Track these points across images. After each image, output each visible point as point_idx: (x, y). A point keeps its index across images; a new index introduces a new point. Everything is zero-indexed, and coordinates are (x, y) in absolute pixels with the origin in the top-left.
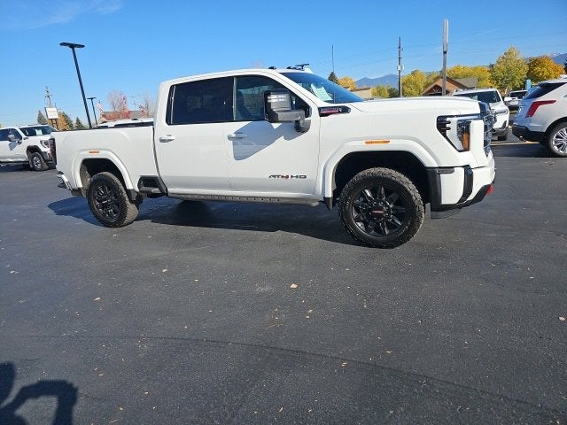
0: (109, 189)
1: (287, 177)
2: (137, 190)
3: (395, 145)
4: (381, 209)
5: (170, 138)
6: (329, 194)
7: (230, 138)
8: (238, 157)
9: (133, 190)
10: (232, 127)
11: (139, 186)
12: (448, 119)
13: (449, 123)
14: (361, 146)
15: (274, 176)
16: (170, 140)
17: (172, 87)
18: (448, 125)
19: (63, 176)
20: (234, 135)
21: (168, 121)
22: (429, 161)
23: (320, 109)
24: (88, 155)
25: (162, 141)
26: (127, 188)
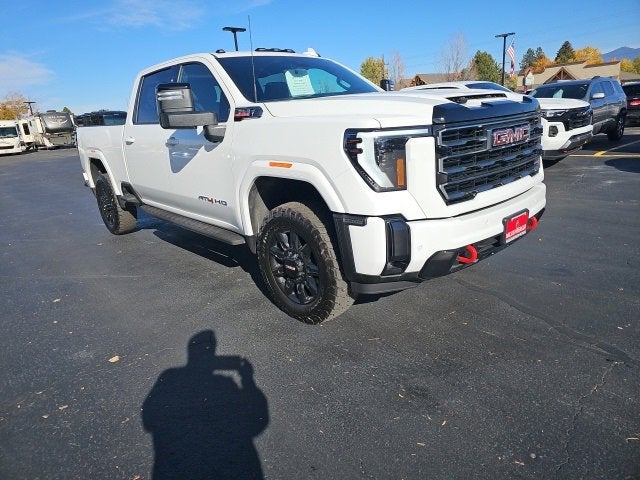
1: (212, 201)
2: (123, 196)
3: (296, 171)
4: (294, 265)
5: (132, 140)
6: (250, 231)
7: (166, 144)
9: (120, 196)
11: (123, 193)
12: (360, 135)
13: (360, 141)
14: (266, 169)
15: (202, 198)
16: (131, 143)
17: (141, 79)
18: (359, 146)
20: (169, 142)
21: (135, 118)
22: (336, 205)
23: (236, 111)
24: (91, 155)
25: (127, 143)
26: (117, 194)
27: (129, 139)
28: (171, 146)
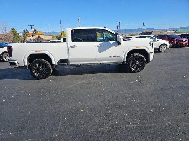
0: (43, 65)
1: (114, 56)
2: (57, 64)
3: (142, 48)
4: (138, 63)
6: (125, 60)
7: (97, 46)
8: (100, 52)
9: (55, 64)
10: (98, 43)
11: (58, 63)
14: (134, 48)
15: (111, 57)
16: (75, 47)
17: (72, 30)
19: (15, 62)
20: (100, 45)
21: (73, 41)
22: (148, 51)
23: (123, 39)
24: (34, 52)
25: (71, 47)
26: (53, 64)
27: (73, 46)
28: (100, 47)
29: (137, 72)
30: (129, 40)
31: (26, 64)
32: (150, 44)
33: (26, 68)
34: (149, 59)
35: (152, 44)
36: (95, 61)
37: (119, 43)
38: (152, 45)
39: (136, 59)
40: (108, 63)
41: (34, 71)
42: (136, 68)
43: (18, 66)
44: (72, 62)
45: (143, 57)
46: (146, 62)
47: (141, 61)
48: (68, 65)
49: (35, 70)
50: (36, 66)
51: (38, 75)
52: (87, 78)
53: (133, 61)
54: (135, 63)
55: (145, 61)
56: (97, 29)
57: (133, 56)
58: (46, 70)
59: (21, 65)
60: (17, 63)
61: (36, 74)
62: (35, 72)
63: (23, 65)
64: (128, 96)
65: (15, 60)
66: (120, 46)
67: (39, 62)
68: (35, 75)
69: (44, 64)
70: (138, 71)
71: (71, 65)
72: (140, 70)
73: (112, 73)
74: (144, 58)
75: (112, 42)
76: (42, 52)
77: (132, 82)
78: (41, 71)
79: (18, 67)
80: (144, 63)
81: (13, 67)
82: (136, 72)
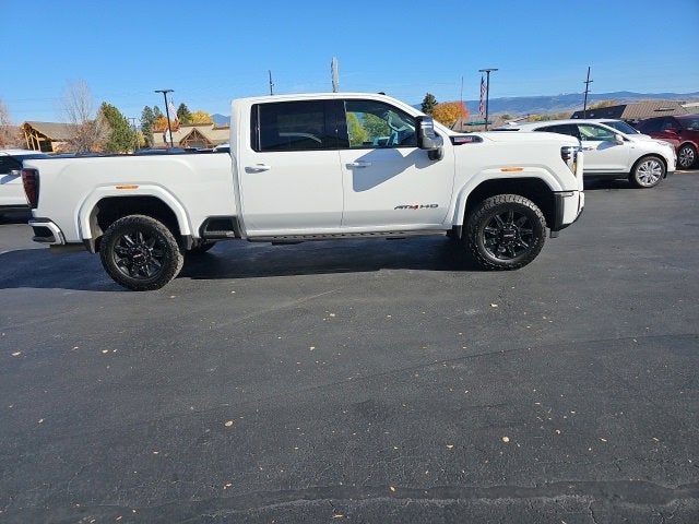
0: (145, 238)
1: (417, 207)
5: (262, 167)
7: (348, 166)
8: (359, 186)
10: (352, 156)
11: (201, 230)
13: (570, 152)
15: (401, 207)
16: (263, 170)
18: (569, 155)
19: (51, 225)
20: (357, 164)
21: (255, 147)
22: (556, 186)
23: (452, 138)
24: (113, 192)
25: (249, 170)
26: (182, 234)
27: (254, 166)
28: (358, 169)
29: (509, 269)
30: (478, 140)
31: (88, 235)
32: (565, 156)
33: (89, 249)
34: (561, 218)
35: (571, 155)
36: (341, 223)
37: (435, 156)
38: (571, 161)
39: (504, 217)
40: (401, 232)
41: (116, 260)
42: (507, 255)
43: (59, 240)
44: (253, 227)
45: (534, 208)
46: (548, 230)
47: (526, 226)
48: (237, 237)
49: (121, 256)
50: (124, 243)
51: (131, 274)
52: (305, 291)
53: (493, 224)
54: (502, 232)
55: (544, 224)
56: (347, 100)
57: (492, 205)
58: (157, 258)
59: (70, 239)
60: (58, 231)
61: (123, 270)
62: (120, 264)
63: (77, 239)
64: (432, 369)
65: (48, 220)
66: (438, 164)
67: (134, 228)
68: (120, 275)
69: (150, 234)
70: (516, 267)
71: (250, 240)
72: (524, 262)
73: (411, 272)
74: (540, 214)
75: (405, 152)
76: (143, 190)
77: (472, 312)
78: (141, 259)
79: (61, 245)
80: (539, 233)
81: (46, 246)
82: (506, 268)
